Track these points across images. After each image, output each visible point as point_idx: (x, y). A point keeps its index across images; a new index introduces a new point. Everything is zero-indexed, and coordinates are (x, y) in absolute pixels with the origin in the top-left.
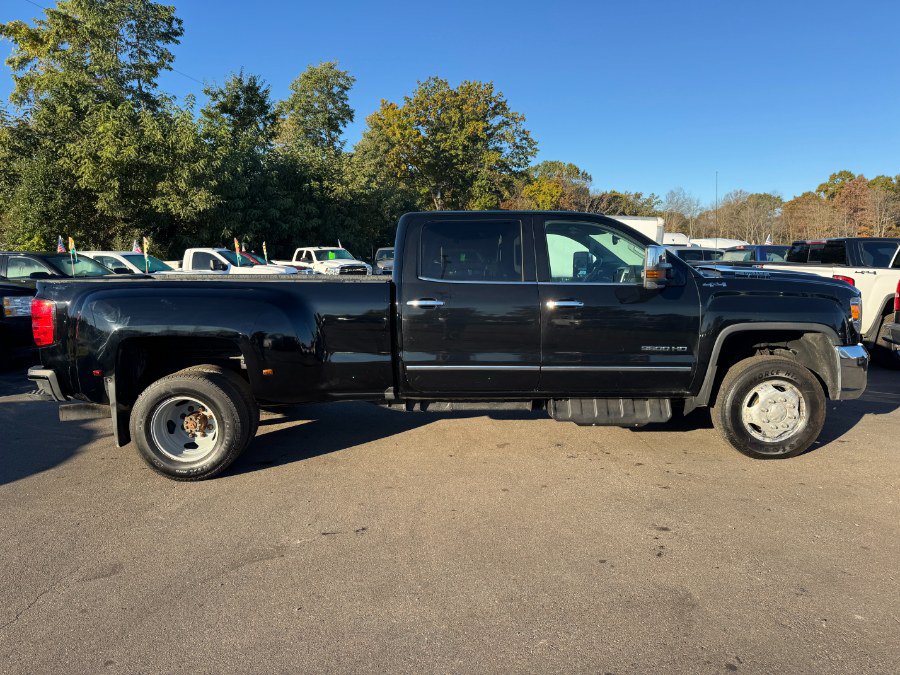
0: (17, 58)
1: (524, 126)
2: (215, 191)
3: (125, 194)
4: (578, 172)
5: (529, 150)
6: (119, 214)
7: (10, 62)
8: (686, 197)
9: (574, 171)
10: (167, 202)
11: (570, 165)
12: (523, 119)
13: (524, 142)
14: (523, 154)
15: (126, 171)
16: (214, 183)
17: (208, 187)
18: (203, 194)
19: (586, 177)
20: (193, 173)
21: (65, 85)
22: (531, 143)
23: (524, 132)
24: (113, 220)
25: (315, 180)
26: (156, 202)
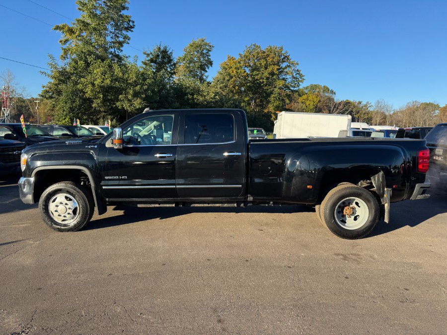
0: (63, 39)
1: (298, 67)
2: (144, 99)
3: (105, 101)
4: (329, 90)
5: (300, 79)
6: (102, 109)
7: (61, 41)
8: (386, 104)
9: (326, 89)
10: (123, 104)
11: (324, 87)
12: (297, 64)
13: (298, 75)
14: (297, 81)
15: (106, 90)
16: (144, 96)
17: (141, 98)
18: (139, 100)
19: (332, 92)
20: (134, 91)
21: (82, 52)
22: (301, 76)
23: (298, 70)
24: (100, 112)
25: (190, 95)
26: (118, 104)
